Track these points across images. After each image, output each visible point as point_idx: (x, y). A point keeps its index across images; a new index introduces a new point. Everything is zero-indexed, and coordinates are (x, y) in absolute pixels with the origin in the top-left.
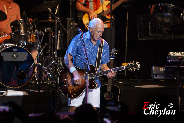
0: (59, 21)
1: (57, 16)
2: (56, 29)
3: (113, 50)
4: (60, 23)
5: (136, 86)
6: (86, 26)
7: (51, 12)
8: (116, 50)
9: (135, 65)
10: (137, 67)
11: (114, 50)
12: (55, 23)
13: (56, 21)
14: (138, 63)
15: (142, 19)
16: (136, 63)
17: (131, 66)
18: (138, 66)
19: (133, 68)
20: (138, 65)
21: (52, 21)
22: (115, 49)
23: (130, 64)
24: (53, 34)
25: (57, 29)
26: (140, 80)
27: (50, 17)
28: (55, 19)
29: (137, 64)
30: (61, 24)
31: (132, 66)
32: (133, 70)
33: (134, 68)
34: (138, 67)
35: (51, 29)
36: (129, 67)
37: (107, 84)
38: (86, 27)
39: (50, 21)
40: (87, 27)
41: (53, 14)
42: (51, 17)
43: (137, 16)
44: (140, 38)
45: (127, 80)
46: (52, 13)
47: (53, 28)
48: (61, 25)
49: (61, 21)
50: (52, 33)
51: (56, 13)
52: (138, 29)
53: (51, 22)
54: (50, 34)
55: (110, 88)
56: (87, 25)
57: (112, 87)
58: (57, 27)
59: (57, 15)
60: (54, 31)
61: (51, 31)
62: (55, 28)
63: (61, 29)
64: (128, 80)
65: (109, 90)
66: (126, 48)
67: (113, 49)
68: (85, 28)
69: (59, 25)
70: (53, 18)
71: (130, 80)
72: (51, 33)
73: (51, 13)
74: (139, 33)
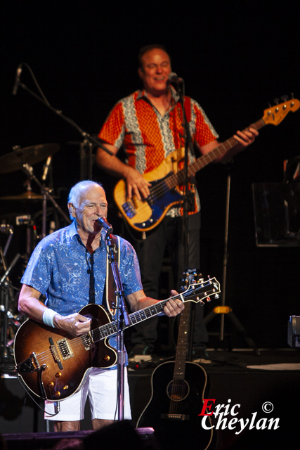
0: (51, 198)
1: (47, 186)
2: (44, 219)
3: (190, 273)
4: (54, 201)
5: (248, 367)
6: (123, 212)
7: (31, 174)
8: (198, 273)
9: (209, 288)
10: (212, 292)
11: (192, 273)
12: (41, 202)
13: (45, 197)
14: (213, 281)
15: (265, 193)
16: (208, 283)
17: (197, 292)
18: (215, 288)
19: (204, 296)
20: (215, 286)
21: (34, 198)
22: (195, 270)
23: (193, 287)
24: (35, 232)
25: (47, 217)
26: (260, 350)
27: (29, 188)
28: (42, 192)
29: (211, 283)
30: (56, 206)
31: (199, 292)
32: (205, 300)
33: (206, 294)
34: (217, 291)
35: (32, 218)
36: (192, 294)
37: (173, 359)
38: (121, 213)
39: (30, 197)
40: (125, 215)
41: (37, 180)
42: (31, 187)
43: (253, 185)
44: (260, 243)
45: (228, 350)
46: (34, 177)
47: (37, 215)
48: (56, 209)
49: (58, 197)
50: (35, 227)
51: (44, 178)
52: (255, 219)
53: (31, 200)
54: (29, 231)
55: (180, 371)
56: (124, 209)
57: (186, 368)
58: (47, 212)
59: (47, 183)
60: (39, 223)
61: (32, 222)
62: (41, 216)
63: (56, 217)
64: (230, 350)
65: (179, 375)
66: (225, 268)
67: (189, 271)
68: (120, 215)
69: (51, 209)
70: (36, 190)
71: (234, 350)
72: (32, 230)
73: (30, 176)
74: (258, 229)
